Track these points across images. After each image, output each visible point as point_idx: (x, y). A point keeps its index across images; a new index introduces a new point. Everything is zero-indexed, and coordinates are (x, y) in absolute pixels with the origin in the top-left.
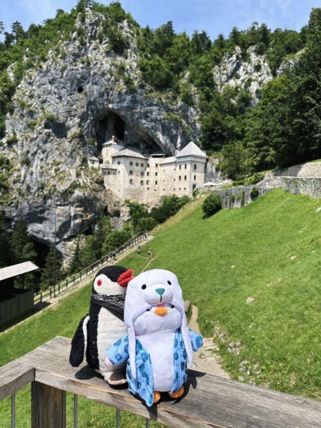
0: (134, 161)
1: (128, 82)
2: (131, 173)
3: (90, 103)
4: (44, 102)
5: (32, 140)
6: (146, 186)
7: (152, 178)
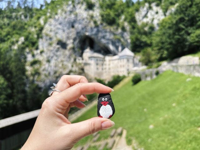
0: (99, 59)
1: (95, 22)
2: (97, 64)
3: (78, 33)
4: (56, 33)
5: (51, 51)
6: (104, 71)
7: (107, 67)
